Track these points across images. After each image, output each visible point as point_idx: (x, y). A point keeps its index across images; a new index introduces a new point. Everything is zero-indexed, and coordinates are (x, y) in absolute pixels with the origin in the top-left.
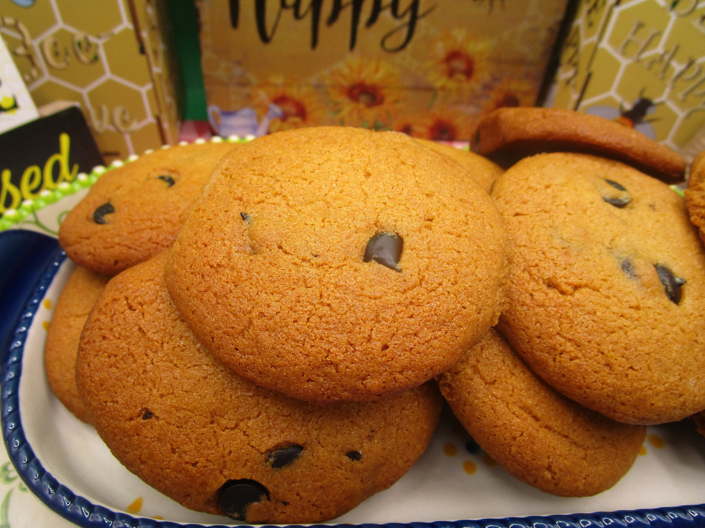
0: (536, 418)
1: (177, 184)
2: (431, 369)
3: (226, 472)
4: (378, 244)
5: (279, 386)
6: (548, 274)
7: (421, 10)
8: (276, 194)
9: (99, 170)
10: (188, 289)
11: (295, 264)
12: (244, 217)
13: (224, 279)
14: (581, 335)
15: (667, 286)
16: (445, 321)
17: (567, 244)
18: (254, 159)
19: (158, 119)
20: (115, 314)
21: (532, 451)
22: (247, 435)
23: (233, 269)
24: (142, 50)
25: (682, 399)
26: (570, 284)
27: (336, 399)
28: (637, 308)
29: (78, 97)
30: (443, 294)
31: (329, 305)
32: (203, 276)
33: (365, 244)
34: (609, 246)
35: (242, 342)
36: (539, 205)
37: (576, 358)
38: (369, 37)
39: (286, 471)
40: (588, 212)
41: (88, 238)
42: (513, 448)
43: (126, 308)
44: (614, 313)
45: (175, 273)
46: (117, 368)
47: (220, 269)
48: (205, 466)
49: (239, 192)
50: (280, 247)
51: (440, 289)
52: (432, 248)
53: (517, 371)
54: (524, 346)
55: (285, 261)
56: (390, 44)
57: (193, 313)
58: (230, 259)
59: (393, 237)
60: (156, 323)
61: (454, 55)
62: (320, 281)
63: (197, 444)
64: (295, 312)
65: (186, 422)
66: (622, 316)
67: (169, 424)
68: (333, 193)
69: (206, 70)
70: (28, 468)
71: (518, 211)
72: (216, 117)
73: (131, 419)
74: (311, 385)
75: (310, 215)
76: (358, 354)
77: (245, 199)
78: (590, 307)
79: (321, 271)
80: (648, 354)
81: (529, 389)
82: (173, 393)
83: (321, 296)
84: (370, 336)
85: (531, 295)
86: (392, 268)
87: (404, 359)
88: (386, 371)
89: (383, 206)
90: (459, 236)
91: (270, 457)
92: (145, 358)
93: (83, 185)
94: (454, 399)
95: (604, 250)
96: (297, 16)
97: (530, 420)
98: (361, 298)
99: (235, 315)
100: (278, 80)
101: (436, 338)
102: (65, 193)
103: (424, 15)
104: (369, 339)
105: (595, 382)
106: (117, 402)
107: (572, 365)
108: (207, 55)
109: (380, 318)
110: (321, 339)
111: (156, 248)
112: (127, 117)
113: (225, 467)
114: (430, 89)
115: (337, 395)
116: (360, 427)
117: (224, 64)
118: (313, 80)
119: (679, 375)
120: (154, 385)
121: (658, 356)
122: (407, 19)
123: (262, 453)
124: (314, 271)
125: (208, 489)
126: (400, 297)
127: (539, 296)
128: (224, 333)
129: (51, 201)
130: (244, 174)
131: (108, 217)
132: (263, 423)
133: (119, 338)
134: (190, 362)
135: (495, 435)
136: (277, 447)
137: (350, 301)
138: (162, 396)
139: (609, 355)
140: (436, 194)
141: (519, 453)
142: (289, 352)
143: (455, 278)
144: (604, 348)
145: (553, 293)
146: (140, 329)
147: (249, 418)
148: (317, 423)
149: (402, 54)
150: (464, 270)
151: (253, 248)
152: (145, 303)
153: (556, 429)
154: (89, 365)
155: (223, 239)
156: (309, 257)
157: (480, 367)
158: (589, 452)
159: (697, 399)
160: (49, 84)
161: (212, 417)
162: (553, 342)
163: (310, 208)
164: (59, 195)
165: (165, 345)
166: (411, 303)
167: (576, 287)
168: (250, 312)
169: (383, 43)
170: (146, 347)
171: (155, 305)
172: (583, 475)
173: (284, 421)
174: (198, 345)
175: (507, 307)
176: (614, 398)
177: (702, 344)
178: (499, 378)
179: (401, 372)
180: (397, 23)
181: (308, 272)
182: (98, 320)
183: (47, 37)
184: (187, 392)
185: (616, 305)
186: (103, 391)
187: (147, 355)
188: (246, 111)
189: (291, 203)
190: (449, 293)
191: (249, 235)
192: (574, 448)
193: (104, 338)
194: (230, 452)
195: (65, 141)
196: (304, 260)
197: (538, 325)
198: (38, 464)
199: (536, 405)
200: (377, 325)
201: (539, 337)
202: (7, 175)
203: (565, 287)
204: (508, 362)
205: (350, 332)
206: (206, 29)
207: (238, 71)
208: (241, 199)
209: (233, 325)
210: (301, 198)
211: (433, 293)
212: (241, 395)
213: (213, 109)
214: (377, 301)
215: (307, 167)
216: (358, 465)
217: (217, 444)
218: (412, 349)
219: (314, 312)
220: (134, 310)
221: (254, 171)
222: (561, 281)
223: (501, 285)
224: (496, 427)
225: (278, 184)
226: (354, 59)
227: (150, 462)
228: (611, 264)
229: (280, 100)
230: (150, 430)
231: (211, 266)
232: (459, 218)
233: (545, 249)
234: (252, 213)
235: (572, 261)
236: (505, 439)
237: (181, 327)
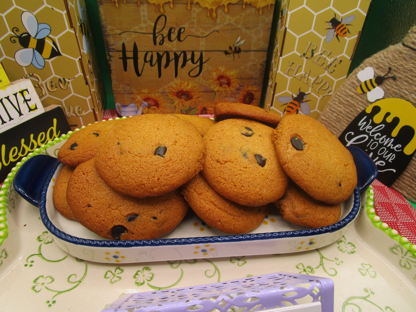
0: (215, 205)
1: (99, 136)
2: (173, 185)
3: (114, 223)
4: (159, 149)
5: (128, 192)
6: (217, 158)
7: (204, 61)
8: (129, 136)
9: (70, 132)
10: (101, 166)
11: (133, 157)
12: (119, 144)
13: (112, 162)
14: (226, 176)
15: (258, 161)
16: (177, 171)
17: (224, 148)
18: (123, 126)
19: (93, 110)
20: (79, 176)
21: (213, 215)
22: (120, 211)
23: (115, 159)
24: (87, 83)
25: (261, 196)
26: (224, 161)
27: (145, 195)
28: (246, 168)
29: (60, 103)
30: (177, 163)
31: (142, 168)
32: (106, 162)
33: (155, 150)
34: (240, 149)
35: (117, 180)
36: (218, 137)
37: (225, 184)
38: (183, 72)
39: (133, 222)
40: (234, 138)
41: (68, 155)
42: (207, 215)
43: (82, 174)
44: (238, 169)
45: (97, 162)
46: (80, 192)
47: (111, 159)
48: (107, 221)
49: (118, 136)
50: (129, 152)
51: (176, 162)
52: (175, 150)
53: (209, 191)
54: (210, 182)
55: (130, 156)
56: (192, 74)
57: (103, 173)
58: (114, 157)
59: (163, 147)
60: (92, 178)
61: (220, 77)
62: (140, 161)
63: (104, 214)
64: (132, 170)
65: (101, 208)
66: (240, 170)
67: (96, 208)
68: (146, 135)
69: (114, 89)
70: (50, 227)
71: (211, 139)
72: (119, 107)
73: (84, 207)
74: (137, 191)
75: (139, 142)
76: (151, 181)
77: (119, 138)
78: (229, 167)
79: (140, 158)
80: (249, 182)
81: (212, 196)
82: (97, 199)
83: (140, 165)
84: (154, 176)
85: (212, 165)
86: (162, 156)
87: (164, 182)
88: (159, 186)
89: (161, 138)
90: (185, 147)
91: (127, 218)
92: (88, 189)
93: (64, 139)
94: (188, 200)
95: (238, 150)
96: (152, 65)
97: (213, 206)
98: (152, 165)
99: (115, 172)
100: (146, 91)
101: (174, 176)
102: (57, 142)
103: (205, 62)
104: (154, 177)
105: (231, 191)
106: (80, 203)
107: (223, 186)
108: (114, 82)
109: (157, 171)
110: (140, 177)
111: (92, 157)
112: (80, 110)
113: (113, 221)
114: (213, 91)
115: (145, 194)
116: (157, 209)
117: (121, 86)
118: (161, 90)
119: (260, 188)
120: (91, 197)
121: (252, 182)
122: (198, 64)
123: (125, 217)
124: (138, 158)
125: (108, 229)
126: (164, 165)
127: (214, 165)
128: (112, 178)
129: (52, 145)
130: (120, 131)
131: (75, 148)
132: (125, 207)
133: (80, 183)
134: (102, 190)
135: (201, 211)
136: (129, 214)
137: (149, 166)
138: (94, 200)
139: (235, 182)
140: (179, 134)
141: (209, 216)
142: (130, 182)
143: (182, 159)
144: (234, 180)
145: (218, 164)
146: (87, 180)
147: (121, 206)
148: (142, 207)
149: (198, 77)
150: (184, 156)
151: (121, 153)
152: (88, 172)
153: (222, 209)
154: (71, 192)
155: (112, 151)
156: (137, 154)
157: (196, 189)
158: (235, 217)
159: (267, 196)
160: (49, 98)
161: (109, 206)
162: (218, 179)
163: (139, 140)
164: (55, 143)
165: (95, 185)
166: (167, 166)
167: (226, 162)
168: (119, 171)
169: (189, 74)
170: (89, 186)
171: (91, 173)
172: (233, 224)
173: (132, 207)
174: (105, 184)
175: (202, 168)
176: (237, 196)
177: (270, 179)
178: (203, 192)
179: (164, 186)
180: (195, 66)
181: (137, 158)
182: (73, 178)
183: (48, 80)
184: (101, 198)
185: (239, 167)
186: (75, 199)
187: (89, 188)
188: (132, 105)
189: (133, 139)
190: (179, 163)
191: (120, 149)
192: (229, 215)
193: (76, 183)
194: (115, 217)
195: (55, 121)
196: (136, 155)
197: (213, 174)
198: (54, 226)
199: (215, 201)
200: (156, 173)
201: (214, 178)
202: (32, 136)
203: (222, 162)
204: (206, 188)
205: (148, 175)
206: (113, 72)
207: (128, 88)
208: (118, 138)
209: (115, 175)
210: (136, 137)
211: (174, 163)
212: (118, 199)
213: (117, 104)
214: (157, 166)
215: (139, 128)
216: (156, 221)
217: (111, 214)
218: (166, 179)
219: (138, 170)
220: (85, 174)
221: (123, 129)
222: (221, 160)
223: (199, 161)
224: (201, 208)
225: (130, 133)
226: (177, 81)
227: (90, 221)
228: (239, 154)
229: (147, 99)
230: (90, 211)
231: (108, 159)
232: (185, 141)
233: (217, 150)
234: (121, 142)
235: (225, 154)
236: (204, 212)
237: (99, 179)
